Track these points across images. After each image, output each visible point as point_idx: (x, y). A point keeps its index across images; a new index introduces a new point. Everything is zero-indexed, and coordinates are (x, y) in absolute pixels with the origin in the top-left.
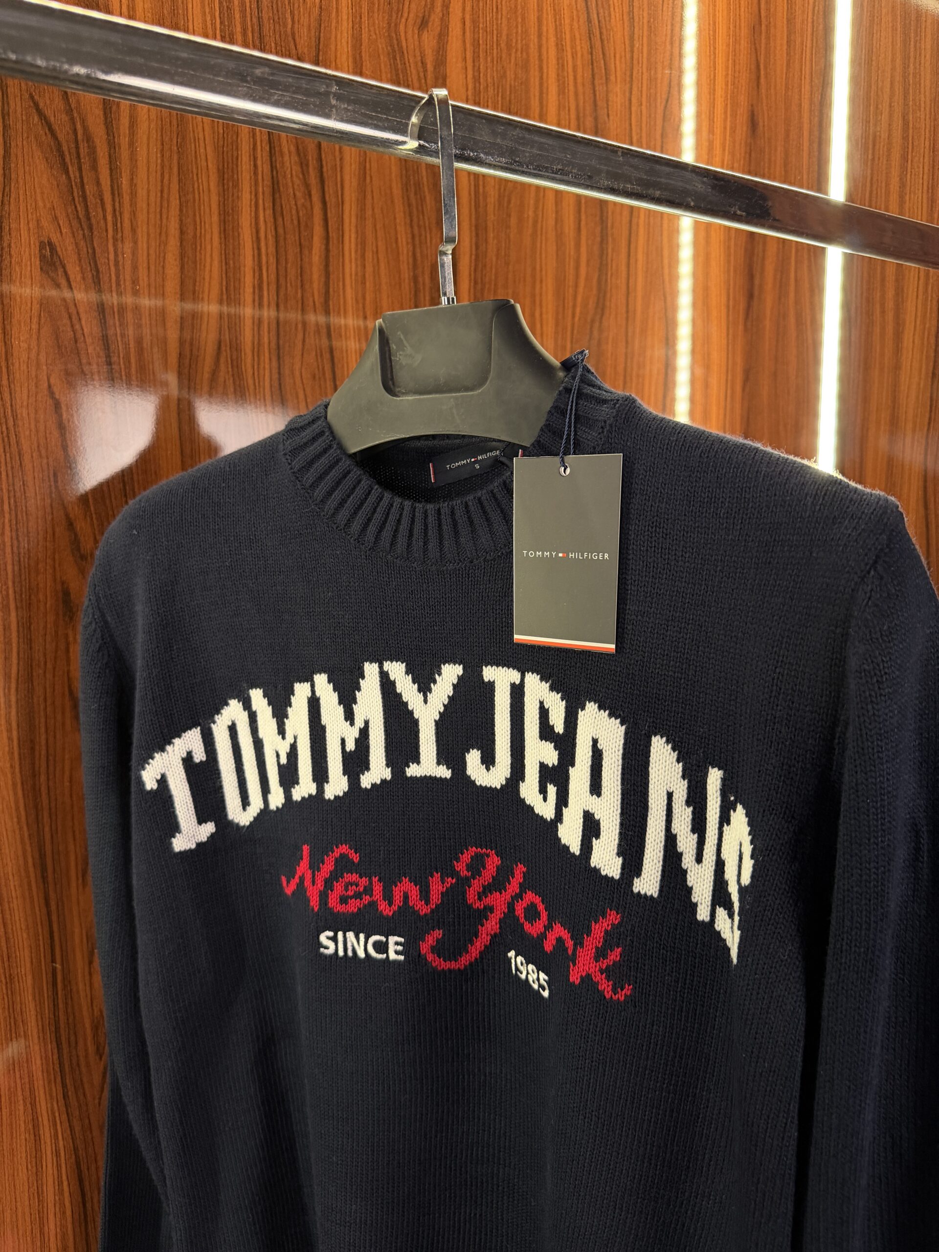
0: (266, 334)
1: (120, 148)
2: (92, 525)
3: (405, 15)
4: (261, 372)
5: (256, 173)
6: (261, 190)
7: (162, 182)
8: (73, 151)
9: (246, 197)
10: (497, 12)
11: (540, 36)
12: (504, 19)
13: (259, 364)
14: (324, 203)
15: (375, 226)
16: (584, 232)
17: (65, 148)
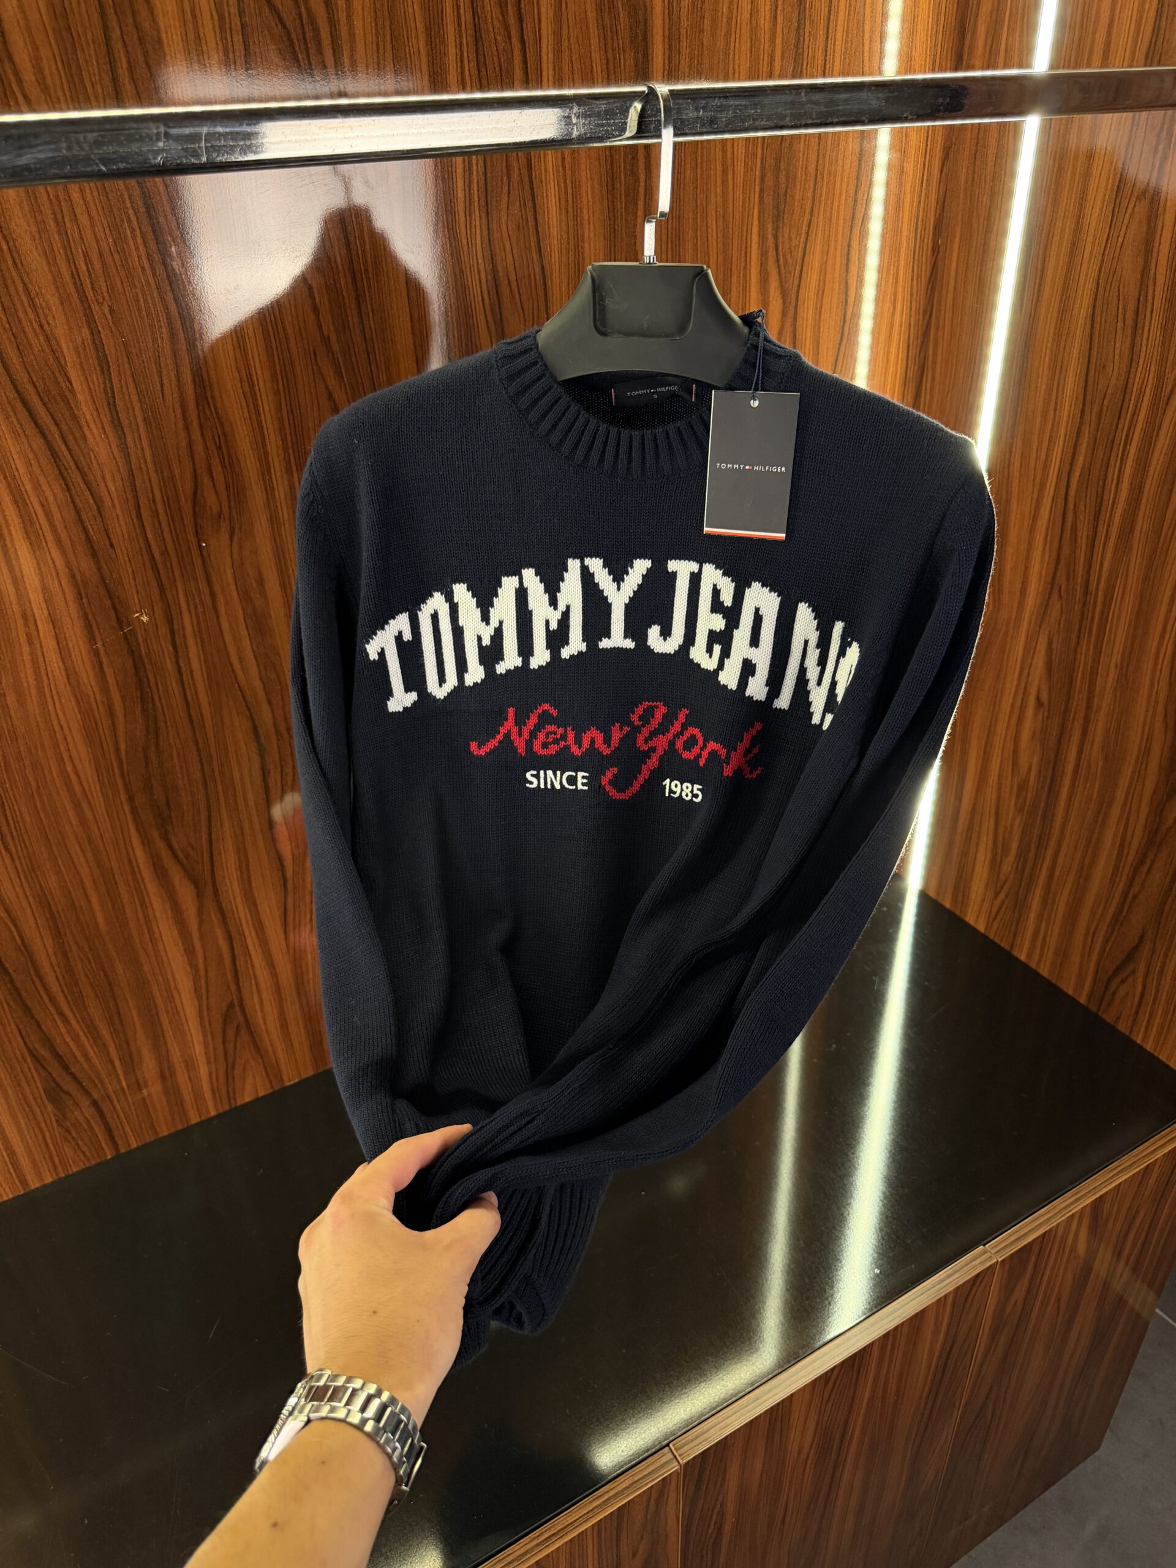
0: (476, 192)
1: (339, 24)
4: (473, 230)
5: (459, 25)
6: (465, 40)
7: (378, 50)
8: (301, 37)
9: (452, 51)
13: (470, 223)
14: (523, 42)
15: (571, 57)
17: (294, 36)
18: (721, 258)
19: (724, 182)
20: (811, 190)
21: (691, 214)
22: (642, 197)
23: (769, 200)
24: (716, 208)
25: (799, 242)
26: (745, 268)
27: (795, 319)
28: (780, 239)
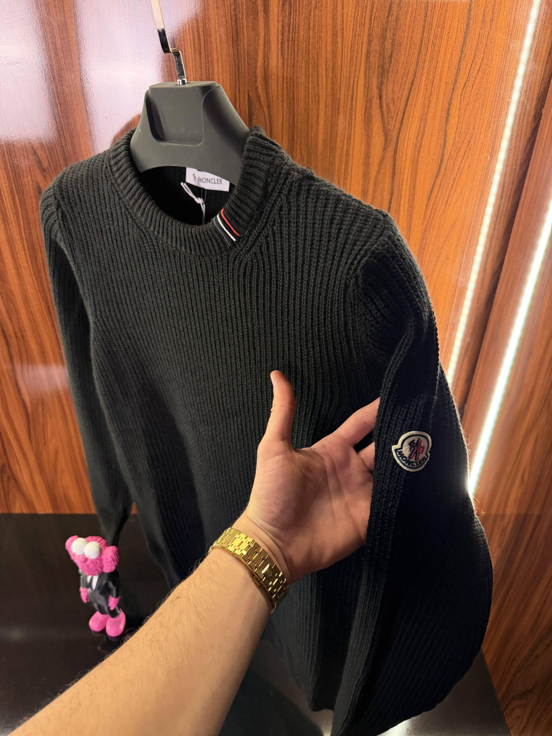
2: (46, 153)
18: (330, 99)
19: (334, 43)
20: (416, 56)
21: (304, 64)
22: (262, 48)
23: (374, 59)
24: (326, 62)
25: (402, 95)
26: (351, 109)
27: (395, 152)
28: (384, 92)
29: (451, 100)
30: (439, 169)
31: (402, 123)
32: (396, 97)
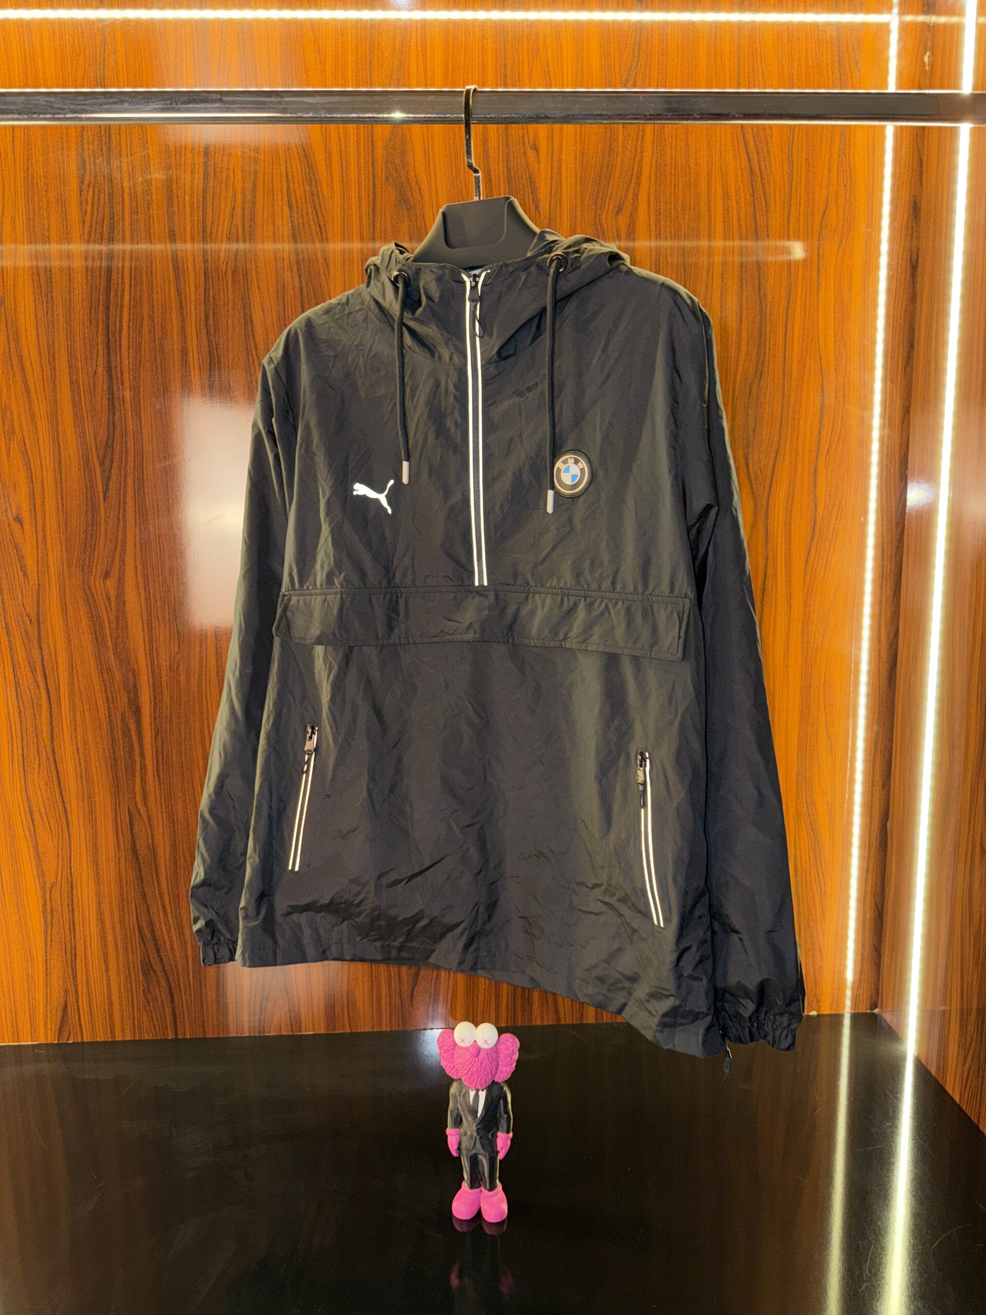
3: (606, 208)
10: (675, 188)
11: (709, 195)
12: (680, 192)
16: (745, 322)
20: (778, 430)
25: (768, 463)
27: (767, 517)
28: (750, 461)
29: (816, 465)
30: (814, 532)
31: (770, 488)
32: (762, 465)
